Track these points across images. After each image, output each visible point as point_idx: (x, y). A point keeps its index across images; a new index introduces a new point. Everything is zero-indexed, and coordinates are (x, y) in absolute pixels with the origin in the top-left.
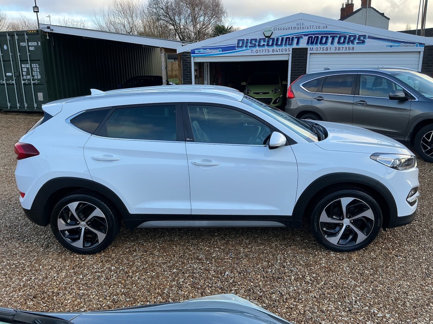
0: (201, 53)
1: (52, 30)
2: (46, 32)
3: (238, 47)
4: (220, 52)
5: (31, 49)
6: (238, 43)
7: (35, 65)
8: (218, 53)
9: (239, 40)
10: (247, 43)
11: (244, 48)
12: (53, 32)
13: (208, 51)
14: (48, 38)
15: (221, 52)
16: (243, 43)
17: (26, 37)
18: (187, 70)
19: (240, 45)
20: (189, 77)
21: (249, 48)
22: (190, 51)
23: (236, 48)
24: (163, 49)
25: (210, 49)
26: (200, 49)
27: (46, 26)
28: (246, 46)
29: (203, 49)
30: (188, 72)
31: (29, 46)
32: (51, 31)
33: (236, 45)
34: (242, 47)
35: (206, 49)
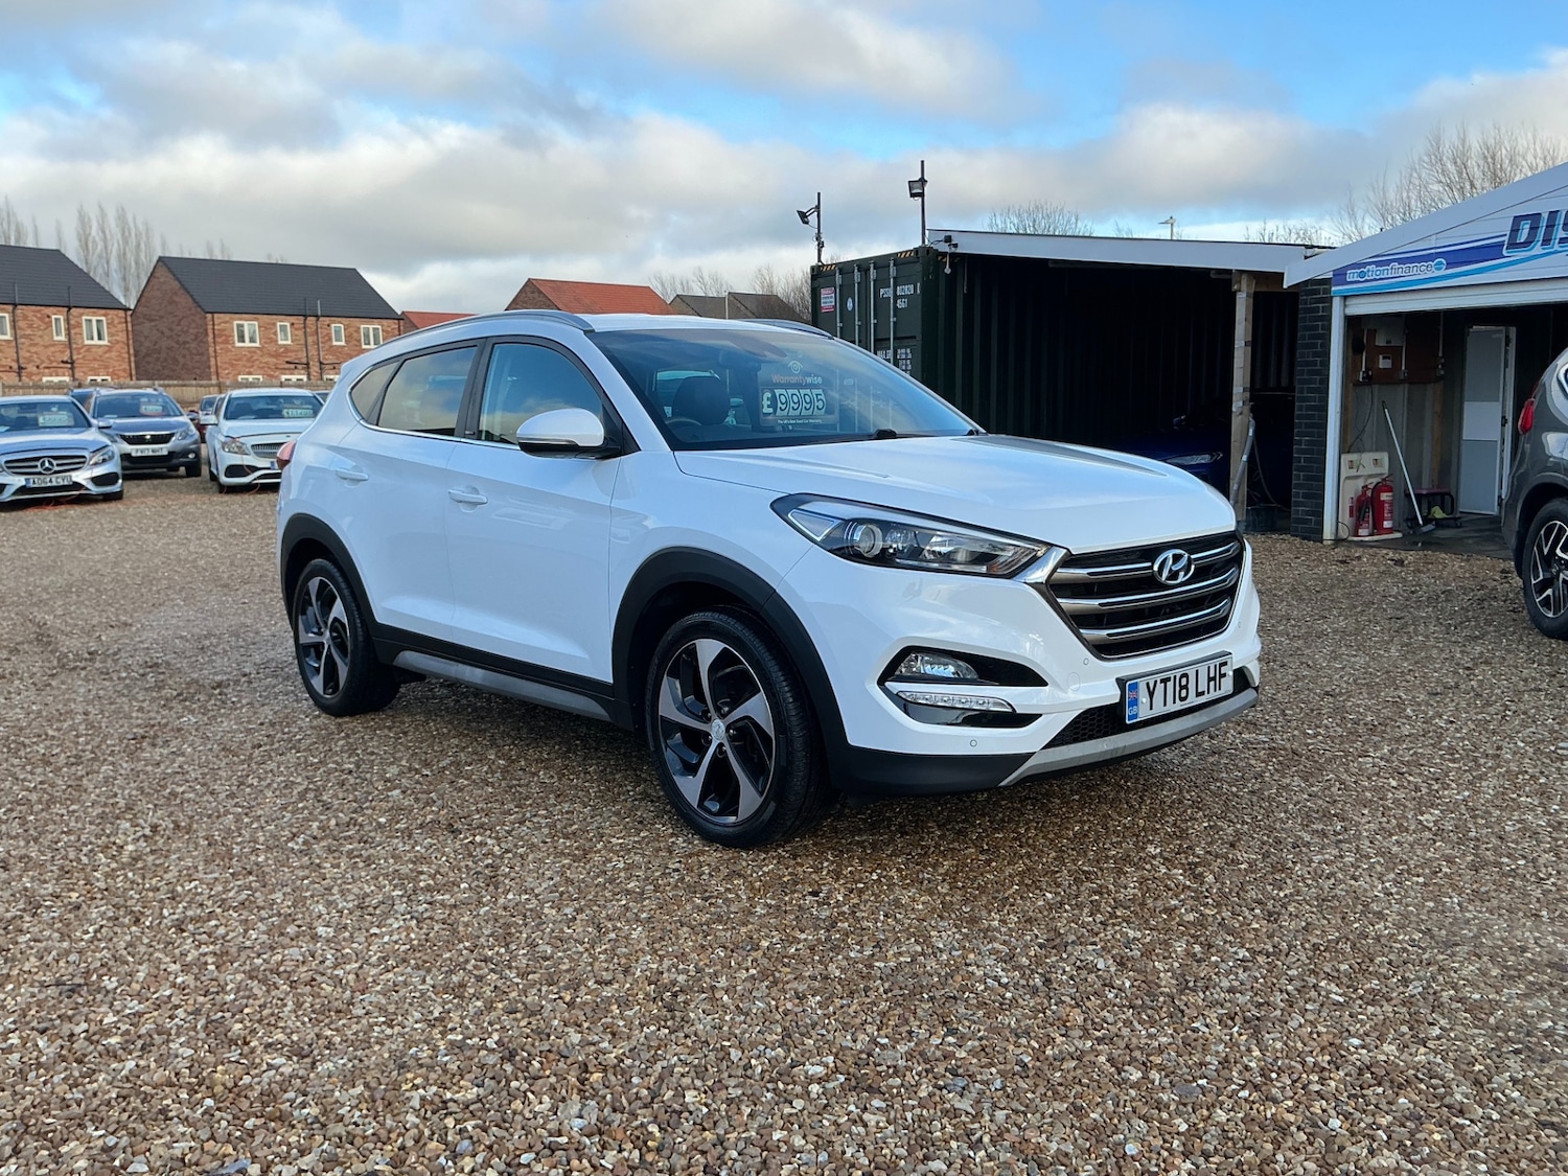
0: (1367, 281)
1: (956, 246)
2: (944, 254)
3: (1513, 245)
4: (1440, 269)
5: (901, 304)
6: (1515, 230)
7: (903, 351)
8: (1429, 275)
9: (1518, 219)
10: (1550, 226)
11: (1538, 249)
12: (959, 250)
13: (1396, 270)
14: (948, 270)
15: (1443, 272)
16: (1534, 229)
17: (893, 271)
18: (1314, 346)
19: (1523, 236)
20: (1318, 373)
21: (1557, 247)
22: (1330, 275)
23: (1505, 253)
24: (1244, 276)
25: (1401, 261)
26: (1365, 265)
27: (942, 236)
28: (1546, 241)
29: (1377, 264)
30: (1316, 355)
31: (896, 297)
32: (953, 250)
33: (1506, 239)
34: (1528, 243)
35: (1388, 262)
